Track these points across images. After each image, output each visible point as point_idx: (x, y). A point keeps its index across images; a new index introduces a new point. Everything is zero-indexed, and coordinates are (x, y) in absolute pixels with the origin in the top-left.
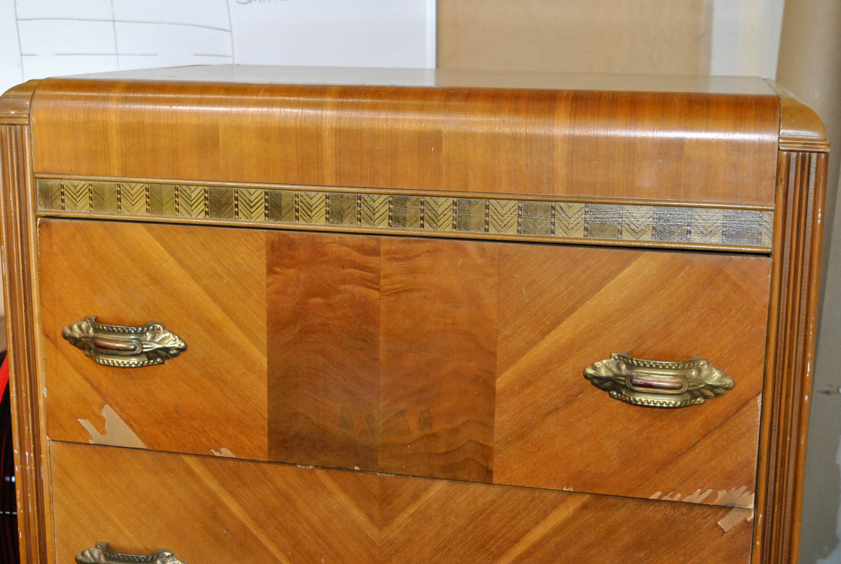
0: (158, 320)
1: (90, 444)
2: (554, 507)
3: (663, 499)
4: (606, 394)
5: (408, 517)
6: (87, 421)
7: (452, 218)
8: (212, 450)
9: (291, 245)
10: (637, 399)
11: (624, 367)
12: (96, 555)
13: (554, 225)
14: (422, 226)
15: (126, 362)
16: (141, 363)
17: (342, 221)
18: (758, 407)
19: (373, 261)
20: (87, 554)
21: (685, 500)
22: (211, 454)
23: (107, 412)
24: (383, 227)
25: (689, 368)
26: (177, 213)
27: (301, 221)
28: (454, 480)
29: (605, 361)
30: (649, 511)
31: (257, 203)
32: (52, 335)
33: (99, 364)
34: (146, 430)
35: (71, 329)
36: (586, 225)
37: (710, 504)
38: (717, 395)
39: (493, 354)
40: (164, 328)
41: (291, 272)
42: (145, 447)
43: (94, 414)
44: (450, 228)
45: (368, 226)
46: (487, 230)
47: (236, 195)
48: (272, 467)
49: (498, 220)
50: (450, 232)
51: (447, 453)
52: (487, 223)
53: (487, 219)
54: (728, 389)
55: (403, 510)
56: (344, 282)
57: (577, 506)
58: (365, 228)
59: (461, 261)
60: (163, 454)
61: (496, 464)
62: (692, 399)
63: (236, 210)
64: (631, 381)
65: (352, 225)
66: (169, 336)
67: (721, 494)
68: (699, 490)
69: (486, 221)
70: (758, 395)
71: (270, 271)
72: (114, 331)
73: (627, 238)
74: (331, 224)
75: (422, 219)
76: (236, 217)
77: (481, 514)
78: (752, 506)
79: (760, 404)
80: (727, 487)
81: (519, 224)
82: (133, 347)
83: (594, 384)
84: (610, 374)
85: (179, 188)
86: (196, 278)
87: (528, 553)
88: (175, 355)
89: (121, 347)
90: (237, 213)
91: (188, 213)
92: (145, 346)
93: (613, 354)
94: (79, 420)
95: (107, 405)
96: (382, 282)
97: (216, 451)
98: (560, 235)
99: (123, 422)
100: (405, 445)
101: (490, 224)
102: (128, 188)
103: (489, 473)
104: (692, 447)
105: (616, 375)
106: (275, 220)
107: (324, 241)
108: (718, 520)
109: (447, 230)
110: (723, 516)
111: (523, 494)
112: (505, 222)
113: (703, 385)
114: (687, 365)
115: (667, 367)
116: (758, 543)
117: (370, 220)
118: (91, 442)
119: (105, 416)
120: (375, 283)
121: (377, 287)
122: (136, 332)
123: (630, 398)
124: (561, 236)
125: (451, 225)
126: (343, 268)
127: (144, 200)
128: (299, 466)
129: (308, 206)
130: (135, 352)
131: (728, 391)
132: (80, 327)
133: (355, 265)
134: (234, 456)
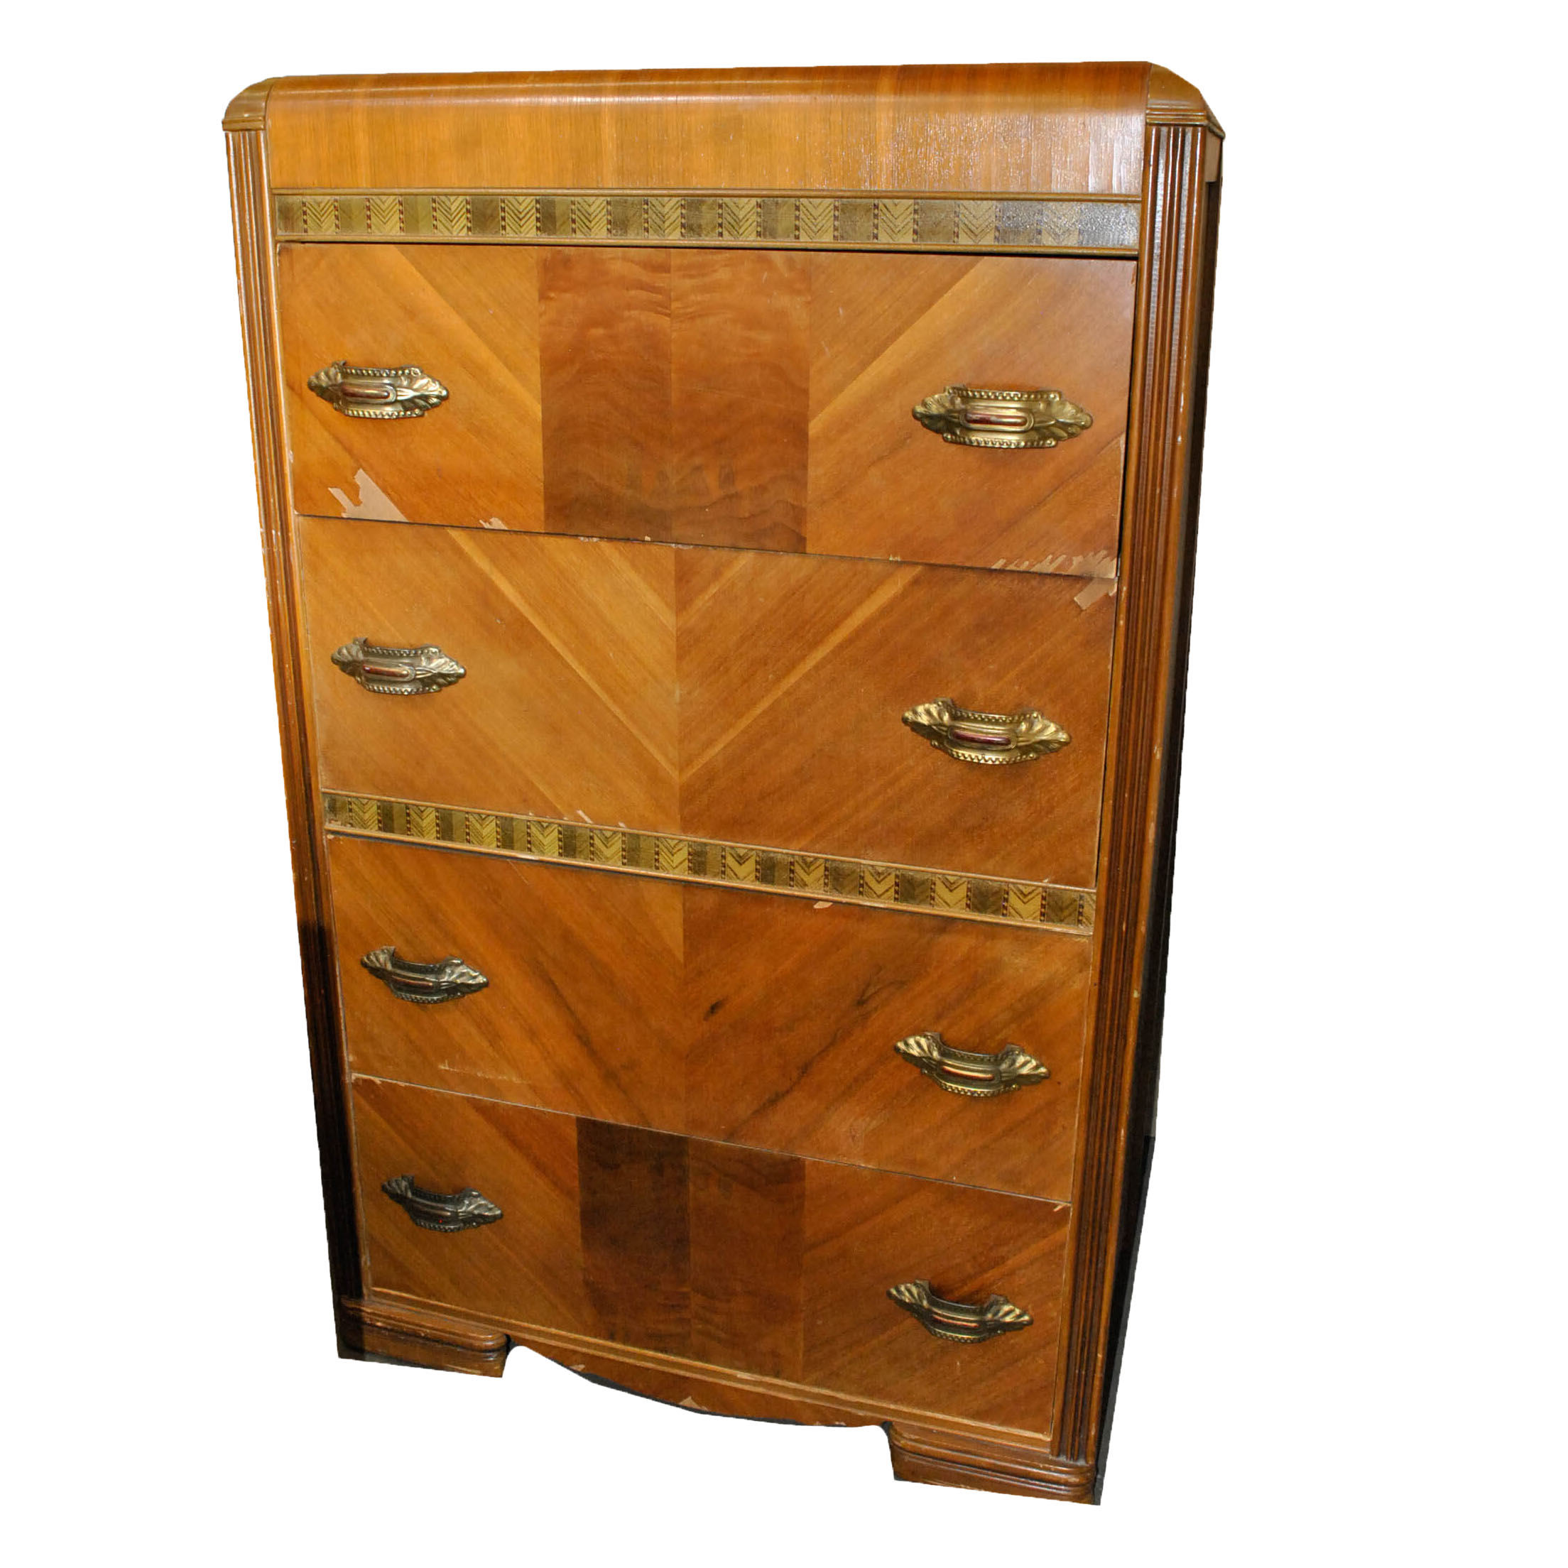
0: (415, 363)
1: (343, 518)
2: (881, 582)
3: (1008, 568)
4: (939, 437)
5: (710, 599)
6: (339, 490)
7: (755, 223)
8: (481, 521)
9: (567, 263)
10: (973, 438)
11: (958, 401)
12: (354, 653)
13: (877, 228)
14: (721, 234)
15: (378, 412)
16: (396, 414)
17: (626, 232)
18: (1120, 450)
19: (661, 280)
20: (345, 651)
21: (1034, 569)
22: (479, 526)
23: (361, 478)
24: (674, 237)
25: (1036, 400)
26: (435, 231)
27: (579, 235)
28: (761, 549)
29: (936, 396)
30: (993, 585)
31: (528, 213)
32: (296, 387)
33: (348, 415)
34: (405, 498)
35: (317, 377)
36: (916, 227)
37: (1063, 573)
38: (1071, 435)
39: (805, 392)
40: (422, 372)
41: (568, 296)
42: (404, 519)
43: (347, 482)
44: (753, 237)
45: (658, 237)
46: (797, 237)
47: (503, 205)
48: (552, 539)
49: (810, 224)
50: (754, 241)
51: (753, 516)
52: (797, 228)
53: (797, 223)
54: (1084, 428)
55: (703, 589)
56: (629, 307)
57: (907, 581)
58: (654, 239)
59: (765, 275)
60: (426, 528)
61: (810, 530)
62: (1040, 439)
63: (503, 223)
64: (966, 416)
65: (638, 238)
66: (429, 382)
67: (1077, 560)
68: (1050, 557)
69: (796, 226)
70: (1119, 435)
71: (543, 297)
72: (363, 374)
73: (965, 242)
74: (613, 237)
75: (720, 225)
76: (504, 232)
77: (794, 594)
78: (1112, 575)
79: (1123, 447)
80: (1082, 552)
81: (836, 229)
82: (386, 394)
83: (925, 426)
84: (942, 411)
85: (437, 199)
86: (458, 308)
87: (850, 641)
88: (434, 406)
89: (372, 394)
90: (504, 228)
91: (448, 230)
92: (399, 393)
93: (947, 387)
94: (330, 489)
95: (361, 471)
96: (675, 305)
97: (485, 522)
98: (884, 241)
99: (379, 491)
100: (702, 508)
101: (801, 230)
102: (379, 202)
103: (801, 540)
104: (1040, 503)
105: (949, 411)
106: (549, 235)
107: (604, 257)
108: (1075, 595)
109: (751, 239)
110: (1081, 590)
111: (844, 566)
112: (818, 227)
113: (1053, 422)
114: (1032, 396)
115: (1008, 398)
116: (1122, 623)
117: (660, 229)
118: (344, 515)
119: (358, 483)
120: (667, 308)
121: (668, 311)
122: (388, 376)
123: (964, 438)
124: (886, 242)
125: (755, 233)
126: (627, 289)
127: (397, 216)
128: (582, 539)
129: (587, 215)
130: (388, 400)
131: (1085, 431)
132: (327, 374)
133: (642, 286)
134: (506, 528)
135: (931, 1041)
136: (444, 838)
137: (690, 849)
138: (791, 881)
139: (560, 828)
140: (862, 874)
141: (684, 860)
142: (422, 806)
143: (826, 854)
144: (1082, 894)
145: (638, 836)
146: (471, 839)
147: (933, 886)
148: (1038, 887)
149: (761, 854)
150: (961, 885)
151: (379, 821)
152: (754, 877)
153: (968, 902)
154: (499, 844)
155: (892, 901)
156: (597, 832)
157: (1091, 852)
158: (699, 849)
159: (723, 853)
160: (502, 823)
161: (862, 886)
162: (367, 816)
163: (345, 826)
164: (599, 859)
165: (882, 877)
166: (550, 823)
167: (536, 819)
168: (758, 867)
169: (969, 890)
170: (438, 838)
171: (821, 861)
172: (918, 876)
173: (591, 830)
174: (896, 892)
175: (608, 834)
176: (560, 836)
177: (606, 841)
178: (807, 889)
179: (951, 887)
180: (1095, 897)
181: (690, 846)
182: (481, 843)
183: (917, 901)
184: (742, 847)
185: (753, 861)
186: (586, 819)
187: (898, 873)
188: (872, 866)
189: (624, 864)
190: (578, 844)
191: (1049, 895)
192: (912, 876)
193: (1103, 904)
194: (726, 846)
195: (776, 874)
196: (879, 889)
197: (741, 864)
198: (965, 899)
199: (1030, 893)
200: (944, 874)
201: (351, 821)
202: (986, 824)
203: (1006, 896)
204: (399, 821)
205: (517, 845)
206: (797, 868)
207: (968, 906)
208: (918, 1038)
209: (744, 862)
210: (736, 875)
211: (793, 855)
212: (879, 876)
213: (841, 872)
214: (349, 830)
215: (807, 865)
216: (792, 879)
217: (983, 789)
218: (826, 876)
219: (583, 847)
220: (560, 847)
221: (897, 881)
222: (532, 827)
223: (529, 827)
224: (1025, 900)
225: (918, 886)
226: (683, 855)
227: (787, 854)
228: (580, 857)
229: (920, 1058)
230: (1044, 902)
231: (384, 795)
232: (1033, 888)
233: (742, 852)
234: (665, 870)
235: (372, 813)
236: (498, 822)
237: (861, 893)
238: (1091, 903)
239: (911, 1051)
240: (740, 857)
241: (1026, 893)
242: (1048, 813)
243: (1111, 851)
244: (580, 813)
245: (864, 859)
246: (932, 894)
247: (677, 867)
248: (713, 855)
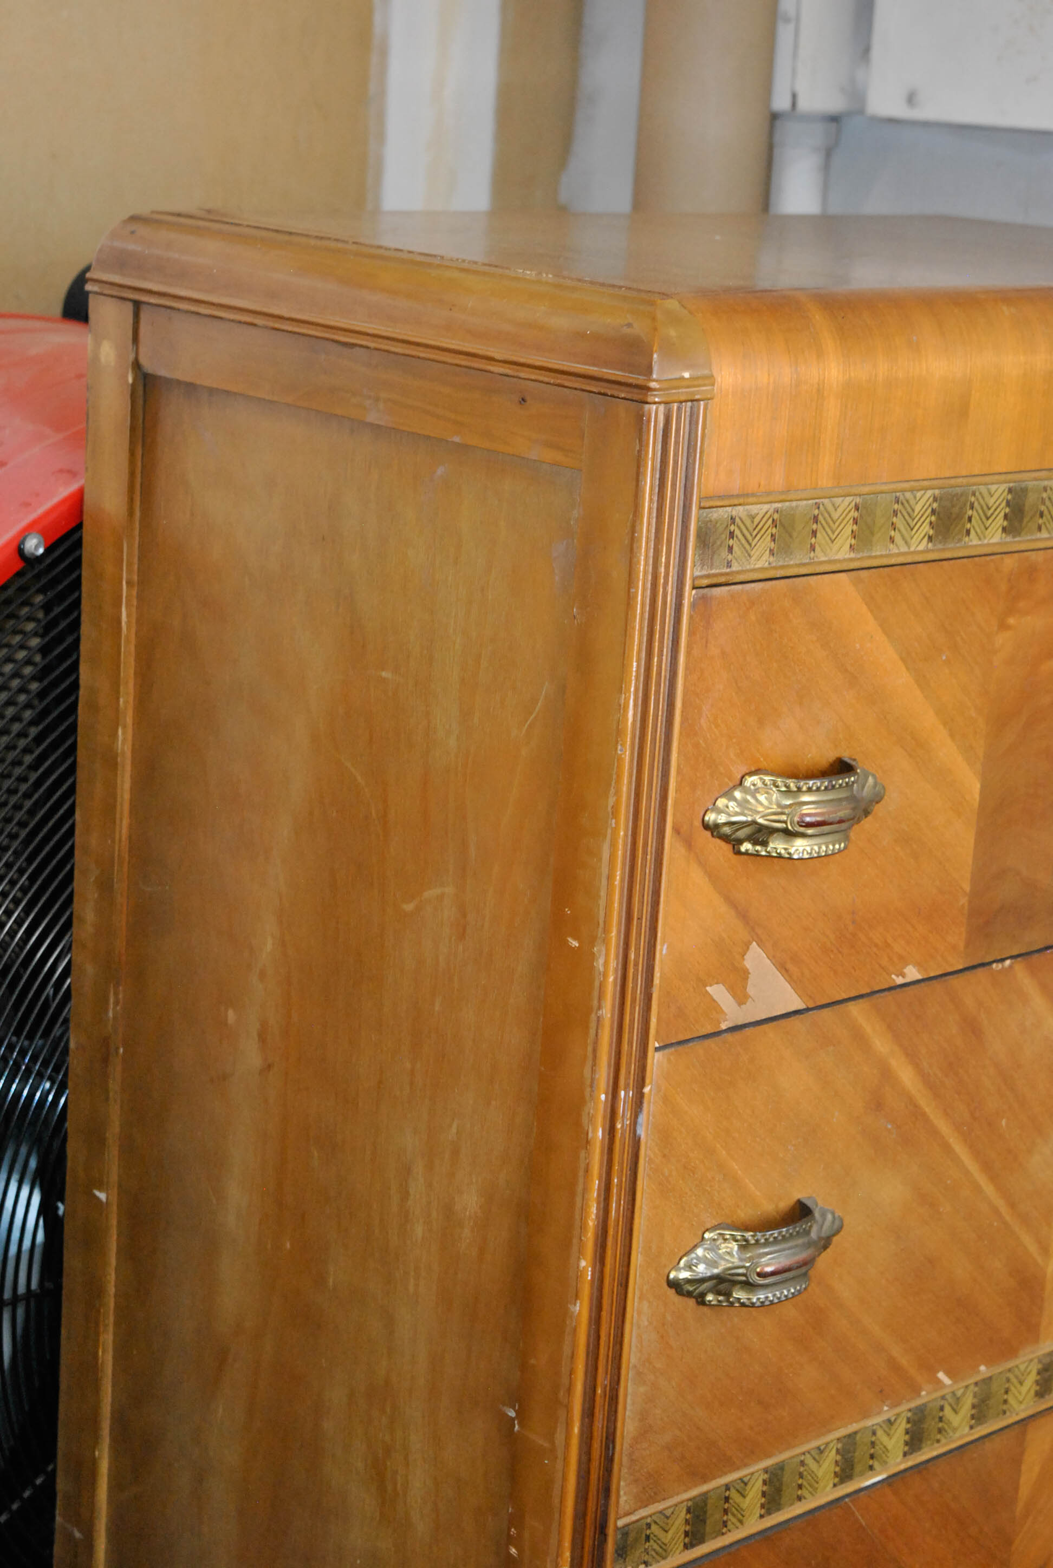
1: (721, 1031)
6: (721, 986)
22: (891, 985)
23: (753, 956)
26: (893, 546)
27: (1045, 533)
31: (997, 508)
43: (733, 970)
47: (973, 499)
63: (968, 526)
76: (968, 539)
85: (901, 498)
90: (968, 532)
91: (907, 543)
94: (708, 989)
95: (755, 946)
97: (898, 976)
99: (773, 971)
102: (830, 508)
106: (1015, 536)
118: (722, 1025)
119: (749, 966)
127: (850, 527)
128: (996, 965)
134: (917, 976)
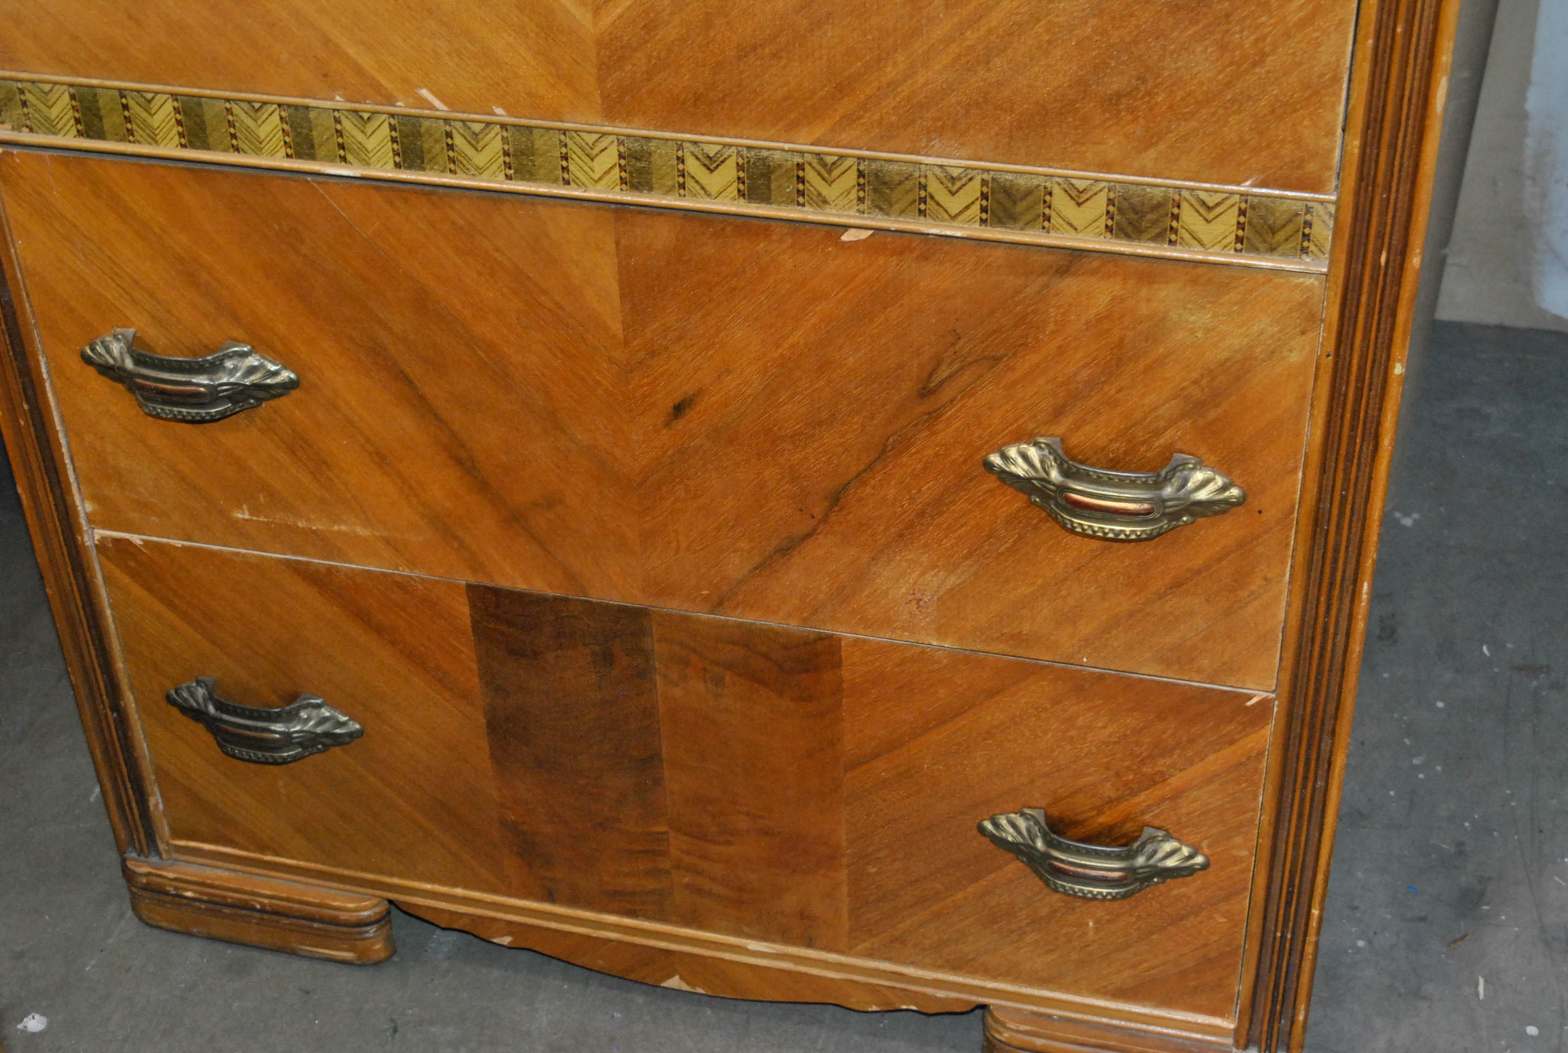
135: (1046, 452)
136: (191, 145)
137: (622, 149)
138: (800, 195)
139: (393, 121)
140: (923, 181)
141: (615, 165)
142: (147, 91)
143: (860, 149)
144: (1310, 204)
145: (529, 128)
146: (241, 145)
147: (1048, 198)
148: (1232, 193)
149: (745, 152)
150: (1096, 194)
151: (78, 121)
152: (736, 192)
153: (1110, 223)
154: (290, 151)
155: (977, 225)
156: (459, 125)
157: (1330, 133)
158: (636, 146)
159: (680, 154)
160: (289, 115)
161: (923, 200)
162: (54, 113)
163: (20, 132)
164: (466, 171)
165: (958, 184)
166: (374, 113)
167: (349, 106)
168: (742, 174)
169: (1110, 202)
170: (183, 146)
171: (849, 162)
172: (1022, 181)
173: (447, 121)
174: (984, 210)
175: (477, 127)
176: (394, 134)
177: (475, 140)
178: (828, 210)
179: (1079, 197)
180: (1332, 209)
181: (621, 143)
182: (258, 151)
183: (1021, 224)
184: (711, 142)
185: (731, 164)
186: (437, 103)
187: (986, 176)
188: (941, 166)
189: (509, 177)
190: (426, 146)
191: (1253, 207)
192: (1011, 181)
193: (1347, 217)
194: (683, 141)
195: (774, 186)
196: (954, 204)
197: (712, 171)
198: (1104, 217)
199: (1218, 205)
200: (1066, 177)
201: (28, 123)
202: (1142, 88)
203: (1176, 211)
204: (111, 121)
205: (321, 152)
206: (810, 174)
207: (1109, 229)
208: (1024, 446)
209: (716, 168)
210: (703, 188)
211: (802, 153)
212: (953, 183)
213: (887, 179)
214: (26, 137)
215: (827, 169)
216: (801, 193)
217: (1138, 27)
218: (861, 187)
219: (435, 151)
220: (396, 154)
221: (985, 190)
222: (343, 119)
223: (338, 121)
224: (1210, 217)
225: (1022, 199)
226: (610, 157)
227: (793, 151)
228: (432, 169)
229: (1028, 480)
230: (1242, 219)
231: (78, 75)
232: (1226, 195)
233: (712, 150)
234: (580, 185)
235: (62, 106)
236: (284, 114)
237: (922, 213)
238: (1326, 218)
239: (1013, 469)
240: (710, 158)
241: (1211, 205)
242: (1255, 64)
243: (1367, 127)
244: (425, 93)
245: (926, 155)
246: (1047, 211)
247: (600, 179)
248: (662, 157)
